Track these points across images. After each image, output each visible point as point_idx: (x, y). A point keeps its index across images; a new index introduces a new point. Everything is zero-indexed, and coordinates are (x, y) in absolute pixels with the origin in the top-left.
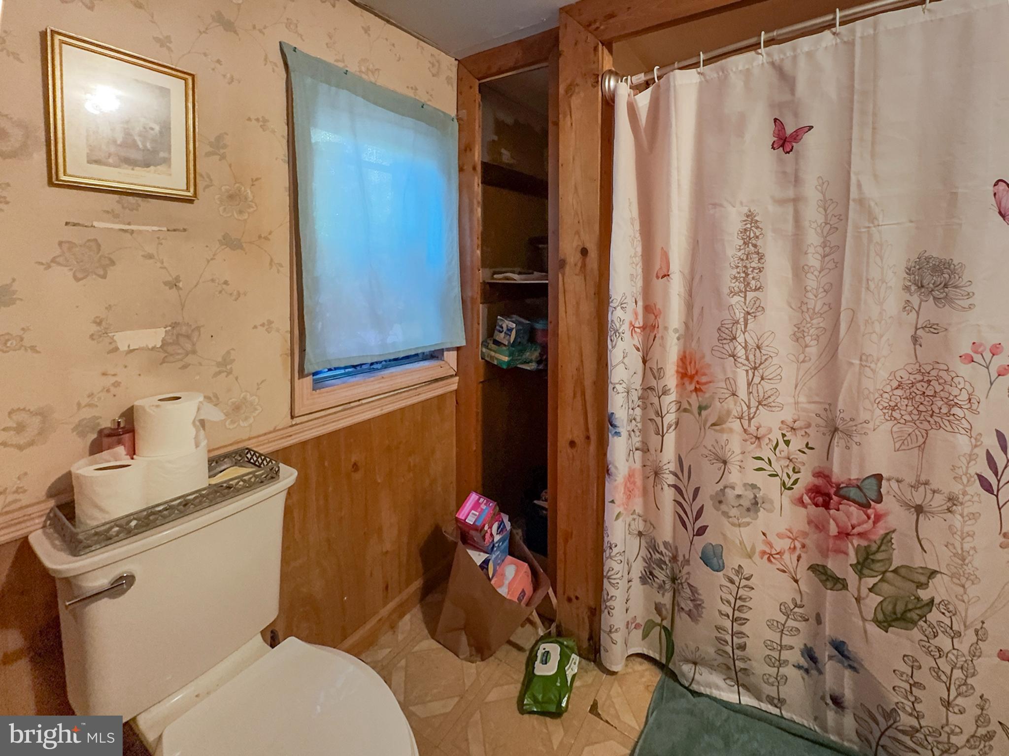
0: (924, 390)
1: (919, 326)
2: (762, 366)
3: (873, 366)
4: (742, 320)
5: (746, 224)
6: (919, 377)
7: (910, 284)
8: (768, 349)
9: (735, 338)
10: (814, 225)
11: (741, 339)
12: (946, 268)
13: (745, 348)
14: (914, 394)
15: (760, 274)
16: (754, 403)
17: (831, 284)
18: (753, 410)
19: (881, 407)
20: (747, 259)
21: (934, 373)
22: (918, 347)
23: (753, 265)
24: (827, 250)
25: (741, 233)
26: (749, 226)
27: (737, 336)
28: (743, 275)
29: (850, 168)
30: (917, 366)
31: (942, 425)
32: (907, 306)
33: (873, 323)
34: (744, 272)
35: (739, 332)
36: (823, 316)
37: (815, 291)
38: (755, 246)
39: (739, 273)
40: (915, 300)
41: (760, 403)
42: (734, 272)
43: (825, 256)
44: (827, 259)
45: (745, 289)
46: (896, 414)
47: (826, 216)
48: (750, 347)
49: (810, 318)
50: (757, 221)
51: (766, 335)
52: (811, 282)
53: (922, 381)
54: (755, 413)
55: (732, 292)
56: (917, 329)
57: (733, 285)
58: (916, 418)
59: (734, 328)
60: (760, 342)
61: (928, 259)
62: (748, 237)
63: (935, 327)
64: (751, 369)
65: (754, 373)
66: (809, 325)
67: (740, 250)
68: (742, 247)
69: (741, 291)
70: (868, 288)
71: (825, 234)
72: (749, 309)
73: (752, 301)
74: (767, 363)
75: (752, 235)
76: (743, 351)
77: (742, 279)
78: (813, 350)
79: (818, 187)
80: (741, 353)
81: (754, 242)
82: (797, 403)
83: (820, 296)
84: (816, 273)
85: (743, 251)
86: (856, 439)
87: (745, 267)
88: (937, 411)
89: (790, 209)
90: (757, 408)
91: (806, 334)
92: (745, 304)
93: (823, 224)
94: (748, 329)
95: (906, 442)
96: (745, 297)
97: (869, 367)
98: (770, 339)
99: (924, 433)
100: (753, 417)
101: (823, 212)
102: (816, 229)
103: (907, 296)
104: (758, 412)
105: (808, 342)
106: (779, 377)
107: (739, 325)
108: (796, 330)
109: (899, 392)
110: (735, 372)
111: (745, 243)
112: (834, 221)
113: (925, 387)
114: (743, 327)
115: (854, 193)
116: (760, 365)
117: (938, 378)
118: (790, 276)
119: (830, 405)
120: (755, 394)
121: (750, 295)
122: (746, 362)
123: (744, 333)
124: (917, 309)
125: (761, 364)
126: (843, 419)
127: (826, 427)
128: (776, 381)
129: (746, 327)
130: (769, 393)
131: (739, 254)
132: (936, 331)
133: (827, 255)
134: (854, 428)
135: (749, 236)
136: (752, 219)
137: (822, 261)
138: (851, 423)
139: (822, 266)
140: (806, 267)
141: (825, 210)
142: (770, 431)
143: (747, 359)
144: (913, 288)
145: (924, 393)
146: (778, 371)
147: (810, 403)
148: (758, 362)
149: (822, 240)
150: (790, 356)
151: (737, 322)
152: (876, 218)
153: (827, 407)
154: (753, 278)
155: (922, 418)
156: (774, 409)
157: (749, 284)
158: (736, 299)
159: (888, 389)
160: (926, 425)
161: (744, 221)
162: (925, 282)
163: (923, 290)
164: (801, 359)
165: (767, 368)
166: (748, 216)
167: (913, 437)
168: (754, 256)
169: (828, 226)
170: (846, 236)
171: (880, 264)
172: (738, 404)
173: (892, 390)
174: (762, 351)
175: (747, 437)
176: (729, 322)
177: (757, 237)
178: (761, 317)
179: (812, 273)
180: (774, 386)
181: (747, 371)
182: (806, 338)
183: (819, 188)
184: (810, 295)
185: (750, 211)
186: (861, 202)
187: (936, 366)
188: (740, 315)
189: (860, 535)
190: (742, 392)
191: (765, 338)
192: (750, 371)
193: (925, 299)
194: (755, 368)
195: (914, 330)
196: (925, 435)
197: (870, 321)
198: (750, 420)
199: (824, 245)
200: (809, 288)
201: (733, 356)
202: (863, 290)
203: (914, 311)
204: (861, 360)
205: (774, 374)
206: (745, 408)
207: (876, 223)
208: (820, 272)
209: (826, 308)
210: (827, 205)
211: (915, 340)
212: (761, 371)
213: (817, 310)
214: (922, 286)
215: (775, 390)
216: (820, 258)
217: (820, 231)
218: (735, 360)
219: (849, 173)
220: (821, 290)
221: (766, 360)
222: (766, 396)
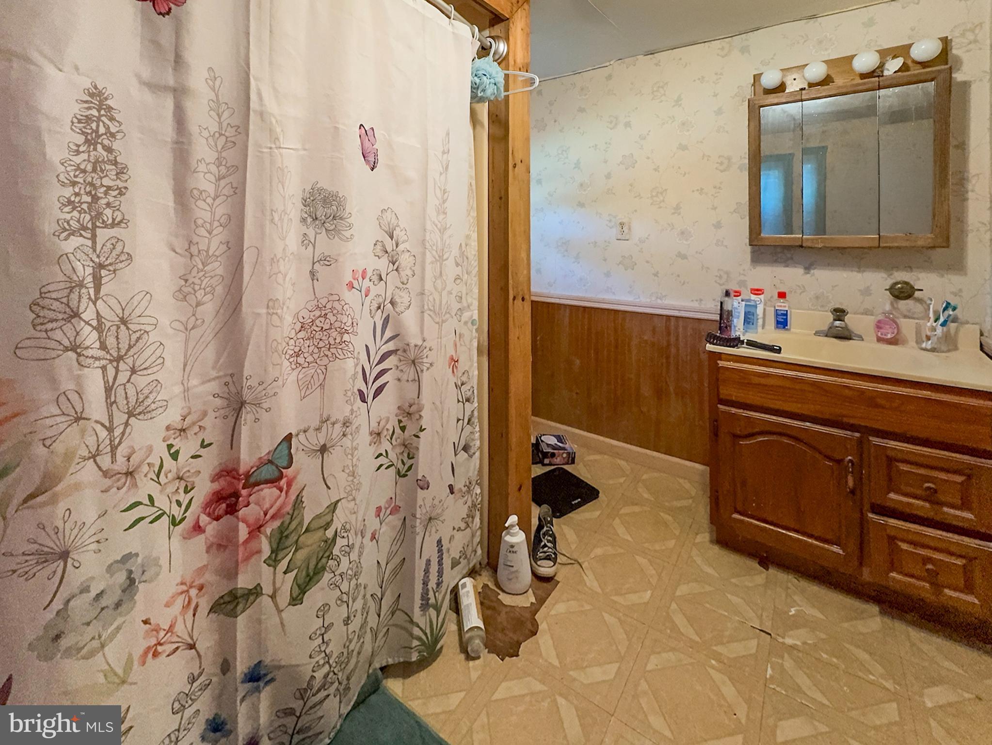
0: (321, 325)
1: (315, 261)
2: (131, 353)
3: (279, 311)
4: (90, 279)
5: (89, 108)
6: (317, 313)
7: (306, 216)
8: (143, 320)
9: (76, 315)
10: (206, 134)
11: (89, 314)
12: (334, 200)
13: (99, 328)
14: (314, 332)
15: (122, 198)
16: (120, 418)
17: (229, 215)
18: (117, 432)
19: (288, 357)
20: (94, 170)
21: (329, 306)
22: (315, 281)
23: (106, 182)
24: (223, 170)
25: (79, 121)
26: (95, 113)
27: (81, 311)
28: (89, 199)
29: (249, 68)
30: (315, 302)
31: (337, 355)
32: (305, 240)
33: (278, 261)
34: (89, 193)
35: (85, 300)
36: (219, 259)
37: (208, 225)
38: (109, 150)
39: (77, 194)
40: (311, 233)
41: (131, 414)
42: (68, 192)
43: (219, 179)
44: (223, 183)
45: (94, 224)
46: (301, 360)
47: (220, 123)
48: (108, 324)
49: (203, 263)
50: (110, 108)
51: (137, 298)
52: (202, 212)
53: (320, 316)
54: (123, 433)
55: (65, 230)
56: (314, 264)
57: (68, 217)
58: (316, 356)
59: (74, 296)
60: (127, 313)
61: (320, 190)
62: (93, 131)
63: (328, 259)
64: (111, 361)
65: (117, 369)
66: (201, 274)
67: (78, 152)
68: (82, 149)
69: (85, 228)
70: (272, 221)
71: (219, 148)
72: (103, 259)
73: (109, 245)
74: (140, 344)
75: (102, 130)
76: (95, 335)
77: (85, 206)
78: (208, 309)
79: (209, 81)
80: (90, 337)
81: (106, 142)
82: (186, 390)
83: (215, 232)
84: (209, 200)
85: (85, 156)
86: (265, 406)
87: (92, 184)
88: (332, 342)
89: (169, 103)
90: (127, 424)
91: (197, 287)
92: (95, 251)
93: (217, 135)
94: (102, 293)
95: (310, 386)
96: (94, 238)
97: (276, 314)
98: (144, 303)
99: (323, 368)
100: (120, 443)
101: (216, 118)
102: (207, 139)
103: (304, 229)
104: (128, 430)
105: (199, 298)
106: (160, 361)
107: (84, 290)
108: (183, 283)
109: (302, 334)
110: (78, 380)
111: (87, 141)
112: (230, 132)
113: (323, 322)
114: (92, 291)
115: (254, 104)
116: (128, 350)
117: (332, 308)
118: (171, 204)
119: (232, 375)
120: (122, 401)
121: (103, 234)
122: (101, 353)
123: (95, 304)
124: (313, 242)
125: (130, 347)
126: (250, 388)
127: (228, 406)
128: (155, 369)
129: (97, 289)
130: (146, 391)
131: (78, 159)
132: (328, 263)
133: (224, 177)
134: (264, 392)
135: (97, 131)
136: (100, 101)
137: (217, 187)
138: (261, 388)
139: (216, 190)
140: (195, 192)
141: (219, 117)
142: (150, 449)
143: (103, 347)
144: (309, 220)
145: (322, 328)
146: (158, 353)
147: (203, 383)
148: (124, 346)
149: (216, 155)
150: (176, 325)
151: (81, 285)
152: (277, 139)
153: (228, 379)
154: (108, 205)
155: (322, 354)
156: (153, 414)
157: (99, 214)
158: (75, 241)
159: (293, 335)
160: (325, 361)
161: (86, 102)
162: (319, 214)
163: (317, 222)
164: (190, 326)
165: (142, 351)
166: (91, 95)
167: (315, 377)
168: (108, 167)
169: (223, 139)
170: (246, 155)
171: (282, 191)
172: (90, 431)
173: (296, 334)
174: (129, 326)
175: (108, 482)
176: (62, 285)
177: (113, 135)
178: (126, 273)
179: (205, 201)
180: (152, 377)
181: (104, 368)
182: (198, 294)
183: (211, 83)
184: (203, 232)
185: (96, 87)
186: (261, 114)
187: (331, 298)
188: (85, 272)
189: (273, 517)
190: (96, 409)
191: (136, 304)
192: (109, 367)
193: (319, 231)
194: (119, 359)
195: (311, 265)
196: (324, 371)
197: (275, 260)
198: (114, 449)
199: (219, 162)
200: (200, 222)
201: (74, 348)
202: (268, 222)
203: (311, 244)
204: (268, 307)
205: (153, 358)
206: (103, 433)
207: (277, 143)
208: (214, 200)
209: (224, 248)
210: (221, 111)
211: (313, 274)
212: (130, 361)
213: (211, 253)
214: (316, 219)
215: (154, 384)
216: (213, 180)
217: (213, 144)
218: (79, 355)
219: (248, 75)
220: (216, 224)
221: (138, 339)
222: (141, 397)
